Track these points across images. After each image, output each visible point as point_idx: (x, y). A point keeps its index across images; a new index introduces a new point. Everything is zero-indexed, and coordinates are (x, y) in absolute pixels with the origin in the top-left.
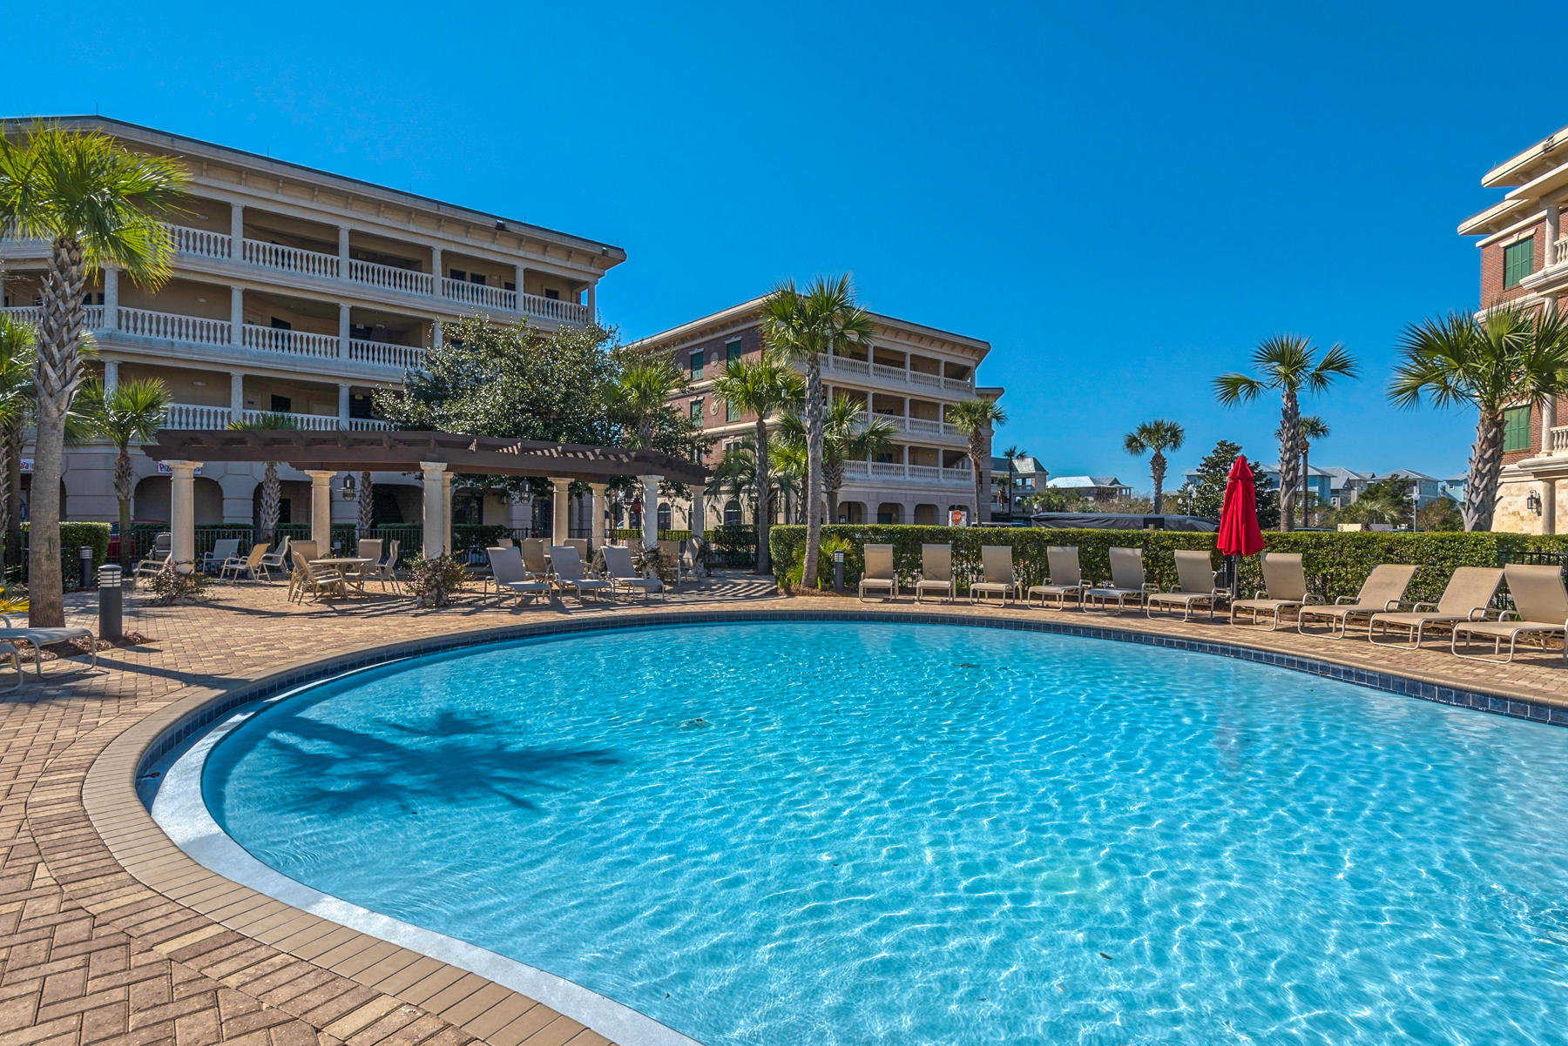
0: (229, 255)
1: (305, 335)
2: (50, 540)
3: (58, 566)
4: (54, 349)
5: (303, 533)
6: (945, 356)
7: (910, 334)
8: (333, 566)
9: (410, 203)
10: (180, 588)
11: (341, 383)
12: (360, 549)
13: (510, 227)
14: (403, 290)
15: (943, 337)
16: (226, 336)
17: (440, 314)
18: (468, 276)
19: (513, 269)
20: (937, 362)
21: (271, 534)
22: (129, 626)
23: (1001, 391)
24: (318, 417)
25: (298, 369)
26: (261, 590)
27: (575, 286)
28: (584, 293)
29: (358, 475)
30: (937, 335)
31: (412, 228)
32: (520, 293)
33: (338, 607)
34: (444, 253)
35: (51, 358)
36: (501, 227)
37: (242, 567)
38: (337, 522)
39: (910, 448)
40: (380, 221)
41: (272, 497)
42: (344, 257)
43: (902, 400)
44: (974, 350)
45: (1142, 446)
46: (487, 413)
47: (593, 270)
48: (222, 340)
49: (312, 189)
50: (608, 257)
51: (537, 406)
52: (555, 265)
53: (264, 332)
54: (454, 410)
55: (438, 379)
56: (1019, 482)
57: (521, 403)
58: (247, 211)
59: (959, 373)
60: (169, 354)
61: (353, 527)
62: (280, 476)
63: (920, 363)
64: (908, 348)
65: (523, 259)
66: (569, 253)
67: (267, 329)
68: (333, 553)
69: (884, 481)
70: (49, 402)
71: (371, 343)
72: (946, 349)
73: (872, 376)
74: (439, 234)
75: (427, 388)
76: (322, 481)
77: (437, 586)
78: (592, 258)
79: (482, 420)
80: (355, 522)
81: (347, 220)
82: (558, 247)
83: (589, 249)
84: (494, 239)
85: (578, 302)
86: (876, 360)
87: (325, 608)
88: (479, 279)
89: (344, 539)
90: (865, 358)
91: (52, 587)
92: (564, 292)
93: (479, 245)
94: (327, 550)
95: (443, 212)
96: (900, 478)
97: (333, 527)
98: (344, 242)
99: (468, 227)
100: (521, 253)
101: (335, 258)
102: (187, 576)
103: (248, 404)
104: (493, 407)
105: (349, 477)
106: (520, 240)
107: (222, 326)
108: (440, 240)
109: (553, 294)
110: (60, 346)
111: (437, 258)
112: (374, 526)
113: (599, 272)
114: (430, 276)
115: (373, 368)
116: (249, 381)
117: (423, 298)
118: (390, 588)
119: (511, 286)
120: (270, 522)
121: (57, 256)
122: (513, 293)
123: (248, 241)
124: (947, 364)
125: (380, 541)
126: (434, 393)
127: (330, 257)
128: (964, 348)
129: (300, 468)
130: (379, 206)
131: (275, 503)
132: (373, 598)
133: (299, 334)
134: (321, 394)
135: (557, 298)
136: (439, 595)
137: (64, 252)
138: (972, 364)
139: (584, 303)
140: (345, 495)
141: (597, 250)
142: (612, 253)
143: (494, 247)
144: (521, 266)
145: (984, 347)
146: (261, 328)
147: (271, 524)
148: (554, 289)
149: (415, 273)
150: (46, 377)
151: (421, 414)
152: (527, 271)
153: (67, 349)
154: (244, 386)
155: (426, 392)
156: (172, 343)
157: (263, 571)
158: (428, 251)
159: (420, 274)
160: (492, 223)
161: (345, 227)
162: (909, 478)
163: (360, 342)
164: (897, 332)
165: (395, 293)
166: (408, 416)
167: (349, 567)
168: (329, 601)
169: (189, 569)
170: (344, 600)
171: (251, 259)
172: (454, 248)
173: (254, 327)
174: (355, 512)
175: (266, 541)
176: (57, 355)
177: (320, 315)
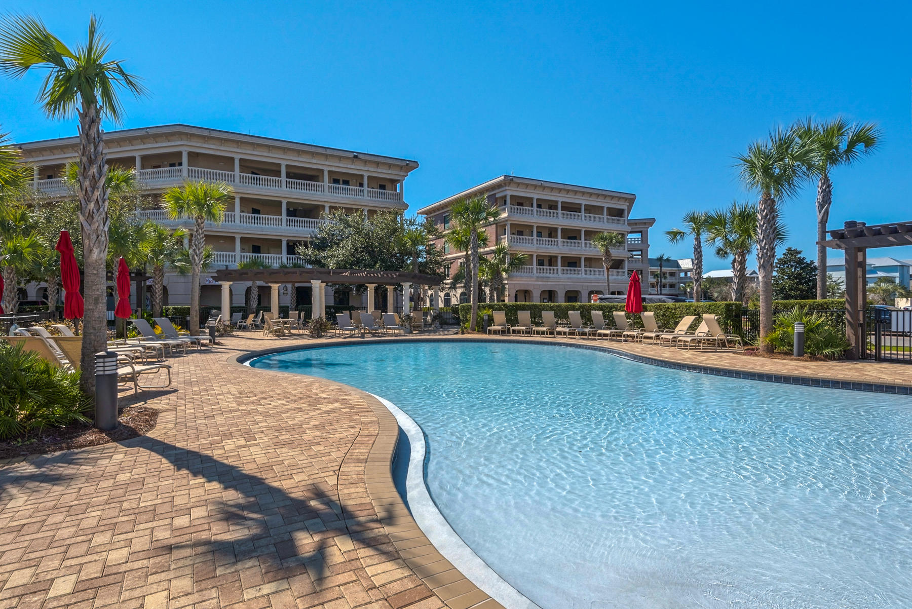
0: (234, 181)
1: (267, 216)
2: (196, 311)
3: (198, 319)
4: (197, 251)
5: (268, 309)
6: (606, 204)
7: (583, 193)
8: (279, 322)
9: (313, 149)
10: (225, 330)
11: (283, 239)
12: (290, 315)
13: (360, 156)
14: (310, 192)
15: (604, 193)
16: (233, 219)
17: (328, 202)
18: (341, 182)
19: (362, 176)
20: (602, 208)
21: (254, 310)
22: (217, 340)
23: (654, 220)
24: (273, 255)
25: (264, 233)
26: (253, 333)
27: (394, 182)
28: (398, 185)
29: (289, 286)
30: (600, 192)
31: (314, 161)
32: (366, 188)
33: (281, 338)
34: (329, 172)
35: (196, 253)
36: (356, 157)
37: (245, 324)
38: (282, 305)
39: (585, 258)
40: (300, 159)
41: (255, 294)
42: (283, 178)
43: (580, 231)
44: (626, 199)
45: (726, 253)
46: (343, 254)
47: (402, 173)
48: (231, 221)
49: (269, 147)
50: (409, 166)
51: (369, 248)
52: (383, 173)
53: (249, 216)
54: (330, 253)
55: (324, 238)
56: (682, 275)
57: (360, 248)
58: (241, 160)
59: (618, 213)
60: (210, 229)
61: (288, 307)
62: (258, 285)
63: (590, 209)
64: (583, 201)
65: (366, 171)
66: (390, 166)
67: (250, 215)
68: (279, 317)
69: (568, 278)
70: (196, 267)
71: (296, 218)
72: (608, 200)
73: (560, 219)
74: (327, 163)
75: (319, 243)
76: (275, 287)
77: (318, 330)
78: (401, 167)
79: (341, 257)
80: (288, 305)
81: (284, 161)
82: (384, 164)
83: (399, 163)
84: (353, 162)
85: (396, 190)
86: (563, 208)
87: (277, 338)
88: (346, 182)
89: (284, 312)
90: (556, 209)
91: (196, 325)
92: (388, 185)
93: (346, 166)
94: (277, 316)
95: (329, 152)
96: (579, 276)
97: (280, 307)
98: (283, 171)
99: (340, 158)
100: (366, 168)
101: (280, 179)
102: (228, 326)
103: (243, 250)
104: (346, 252)
105: (285, 286)
106: (365, 162)
107: (231, 215)
108: (327, 166)
109: (382, 187)
110: (199, 250)
111: (326, 174)
112: (297, 306)
113: (405, 174)
114: (323, 184)
115: (297, 231)
116: (243, 240)
117: (319, 195)
118: (301, 332)
119: (361, 185)
120: (254, 304)
121: (197, 221)
122: (362, 189)
123: (242, 174)
124: (608, 208)
125: (297, 312)
126: (322, 245)
127: (277, 178)
128: (619, 198)
129: (267, 283)
130: (299, 152)
131: (256, 297)
132: (294, 335)
133: (264, 216)
134: (274, 244)
135: (385, 189)
136: (318, 333)
137: (199, 220)
138: (625, 208)
139: (398, 191)
140: (284, 294)
141: (403, 164)
142: (411, 164)
143: (353, 167)
144: (366, 175)
145: (632, 197)
146: (248, 215)
147: (255, 306)
148: (383, 185)
149: (315, 183)
150: (195, 259)
151: (316, 255)
152: (369, 177)
153: (200, 251)
154: (241, 242)
155: (318, 245)
156: (211, 224)
157: (252, 326)
158: (322, 171)
159: (318, 183)
160: (351, 155)
161: (284, 164)
162: (584, 276)
163: (291, 218)
164: (576, 192)
165: (307, 194)
166: (310, 257)
167: (285, 323)
168: (278, 336)
169: (228, 323)
170: (284, 336)
171: (243, 182)
172: (333, 169)
173: (245, 214)
174: (289, 300)
175: (253, 313)
176: (198, 252)
177: (273, 206)
